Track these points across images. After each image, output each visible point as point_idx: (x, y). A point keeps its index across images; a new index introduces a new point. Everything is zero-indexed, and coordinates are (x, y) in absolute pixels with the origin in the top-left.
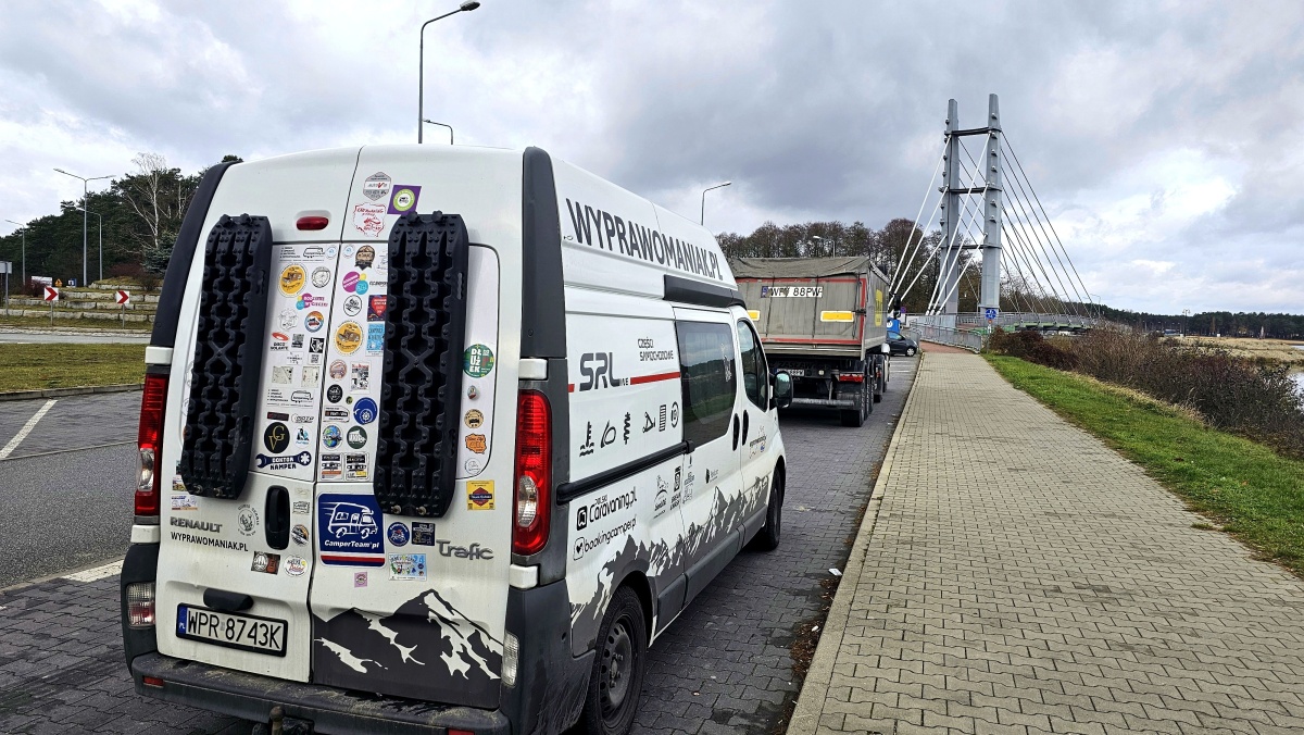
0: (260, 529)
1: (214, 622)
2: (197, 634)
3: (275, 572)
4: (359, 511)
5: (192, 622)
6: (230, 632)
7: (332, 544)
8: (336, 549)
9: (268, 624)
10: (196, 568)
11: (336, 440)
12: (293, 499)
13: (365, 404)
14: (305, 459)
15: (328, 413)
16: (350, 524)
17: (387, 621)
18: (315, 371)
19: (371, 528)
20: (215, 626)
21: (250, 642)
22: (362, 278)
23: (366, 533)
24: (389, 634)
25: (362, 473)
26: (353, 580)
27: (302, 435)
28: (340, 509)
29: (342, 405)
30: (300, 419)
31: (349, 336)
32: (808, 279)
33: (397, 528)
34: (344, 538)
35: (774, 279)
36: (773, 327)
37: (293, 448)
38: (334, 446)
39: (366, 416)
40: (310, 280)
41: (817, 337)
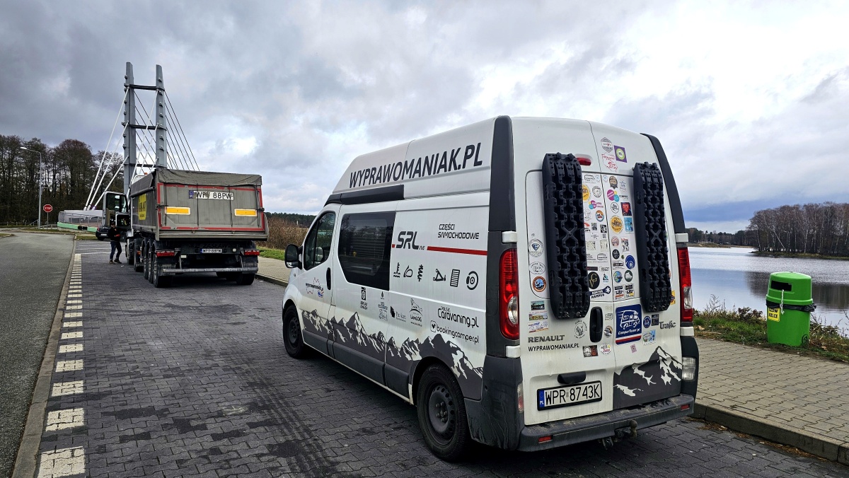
0: (587, 333)
1: (562, 393)
2: (552, 404)
3: (597, 355)
4: (632, 313)
5: (549, 398)
6: (573, 396)
7: (622, 333)
8: (623, 335)
9: (592, 385)
10: (550, 365)
11: (620, 278)
12: (604, 313)
13: (630, 259)
14: (608, 290)
15: (615, 265)
16: (629, 321)
17: (642, 367)
18: (606, 243)
19: (637, 321)
20: (563, 396)
21: (584, 398)
22: (615, 193)
23: (636, 324)
24: (642, 373)
25: (631, 294)
26: (630, 350)
27: (605, 278)
28: (626, 314)
29: (620, 260)
30: (603, 269)
31: (616, 223)
32: (222, 187)
33: (647, 319)
34: (627, 329)
35: (197, 186)
36: (202, 219)
37: (602, 286)
38: (619, 281)
39: (631, 265)
40: (592, 194)
41: (234, 226)
